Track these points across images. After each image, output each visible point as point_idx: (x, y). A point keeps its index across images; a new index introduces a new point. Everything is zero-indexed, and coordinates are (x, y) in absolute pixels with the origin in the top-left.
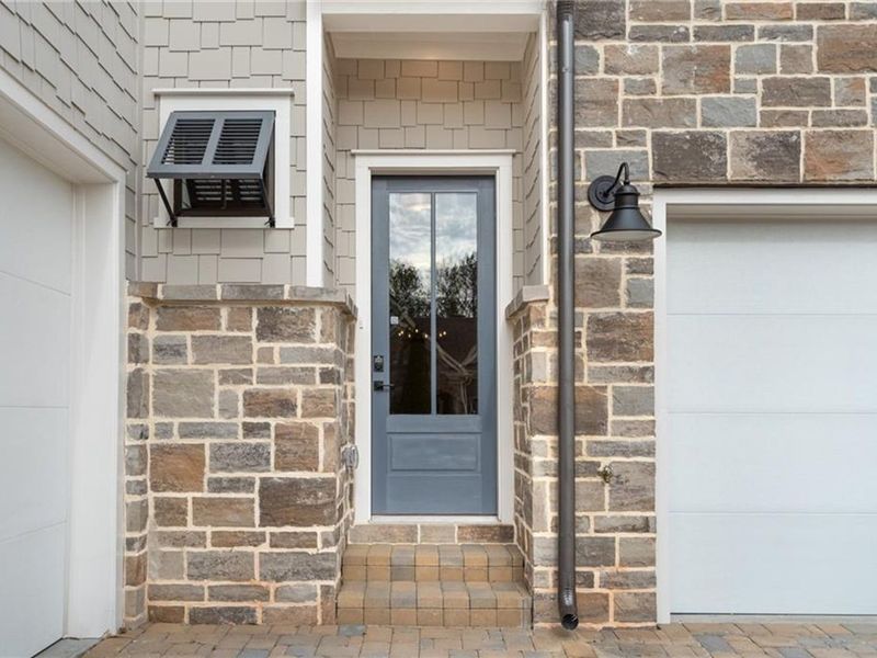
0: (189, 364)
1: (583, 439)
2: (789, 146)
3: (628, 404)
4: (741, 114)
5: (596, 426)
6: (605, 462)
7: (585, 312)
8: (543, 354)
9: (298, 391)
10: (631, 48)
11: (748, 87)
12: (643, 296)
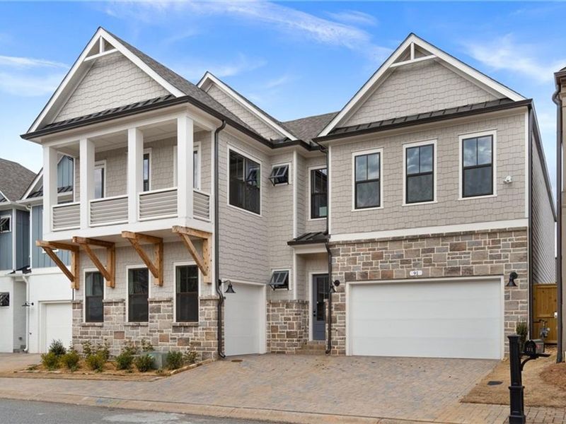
0: (276, 313)
1: (333, 324)
2: (366, 274)
3: (340, 318)
4: (358, 268)
5: (335, 322)
6: (337, 328)
7: (333, 304)
9: (291, 317)
10: (341, 258)
11: (359, 264)
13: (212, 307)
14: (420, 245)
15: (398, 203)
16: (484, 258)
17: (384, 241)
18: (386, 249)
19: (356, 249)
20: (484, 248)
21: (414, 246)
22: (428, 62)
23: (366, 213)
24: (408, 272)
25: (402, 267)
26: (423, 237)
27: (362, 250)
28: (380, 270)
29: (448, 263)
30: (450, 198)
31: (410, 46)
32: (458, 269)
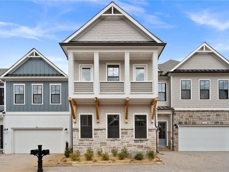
2: (187, 122)
3: (177, 138)
5: (175, 139)
6: (175, 141)
7: (174, 132)
8: (172, 135)
10: (177, 116)
11: (184, 119)
12: (178, 131)
13: (155, 132)
14: (206, 114)
15: (197, 99)
16: (227, 119)
17: (193, 111)
18: (194, 114)
19: (183, 113)
20: (227, 116)
21: (204, 114)
22: (207, 53)
23: (185, 101)
24: (202, 122)
25: (200, 121)
26: (207, 111)
27: (185, 114)
28: (192, 121)
29: (215, 120)
30: (215, 99)
31: (203, 46)
32: (219, 122)
